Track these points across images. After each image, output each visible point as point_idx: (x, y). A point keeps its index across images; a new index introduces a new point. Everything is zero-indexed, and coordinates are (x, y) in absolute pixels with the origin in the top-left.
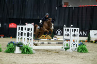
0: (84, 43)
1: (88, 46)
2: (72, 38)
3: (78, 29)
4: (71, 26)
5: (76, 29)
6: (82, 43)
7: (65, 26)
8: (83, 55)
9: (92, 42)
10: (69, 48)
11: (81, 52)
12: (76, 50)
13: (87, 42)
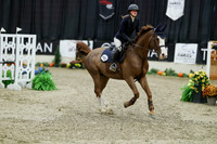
0: (46, 69)
1: (55, 75)
2: (20, 58)
3: (34, 36)
4: (18, 29)
5: (29, 36)
6: (42, 69)
7: (3, 30)
8: (45, 95)
9: (64, 66)
10: (13, 82)
11: (41, 89)
12: (30, 85)
13: (53, 66)
